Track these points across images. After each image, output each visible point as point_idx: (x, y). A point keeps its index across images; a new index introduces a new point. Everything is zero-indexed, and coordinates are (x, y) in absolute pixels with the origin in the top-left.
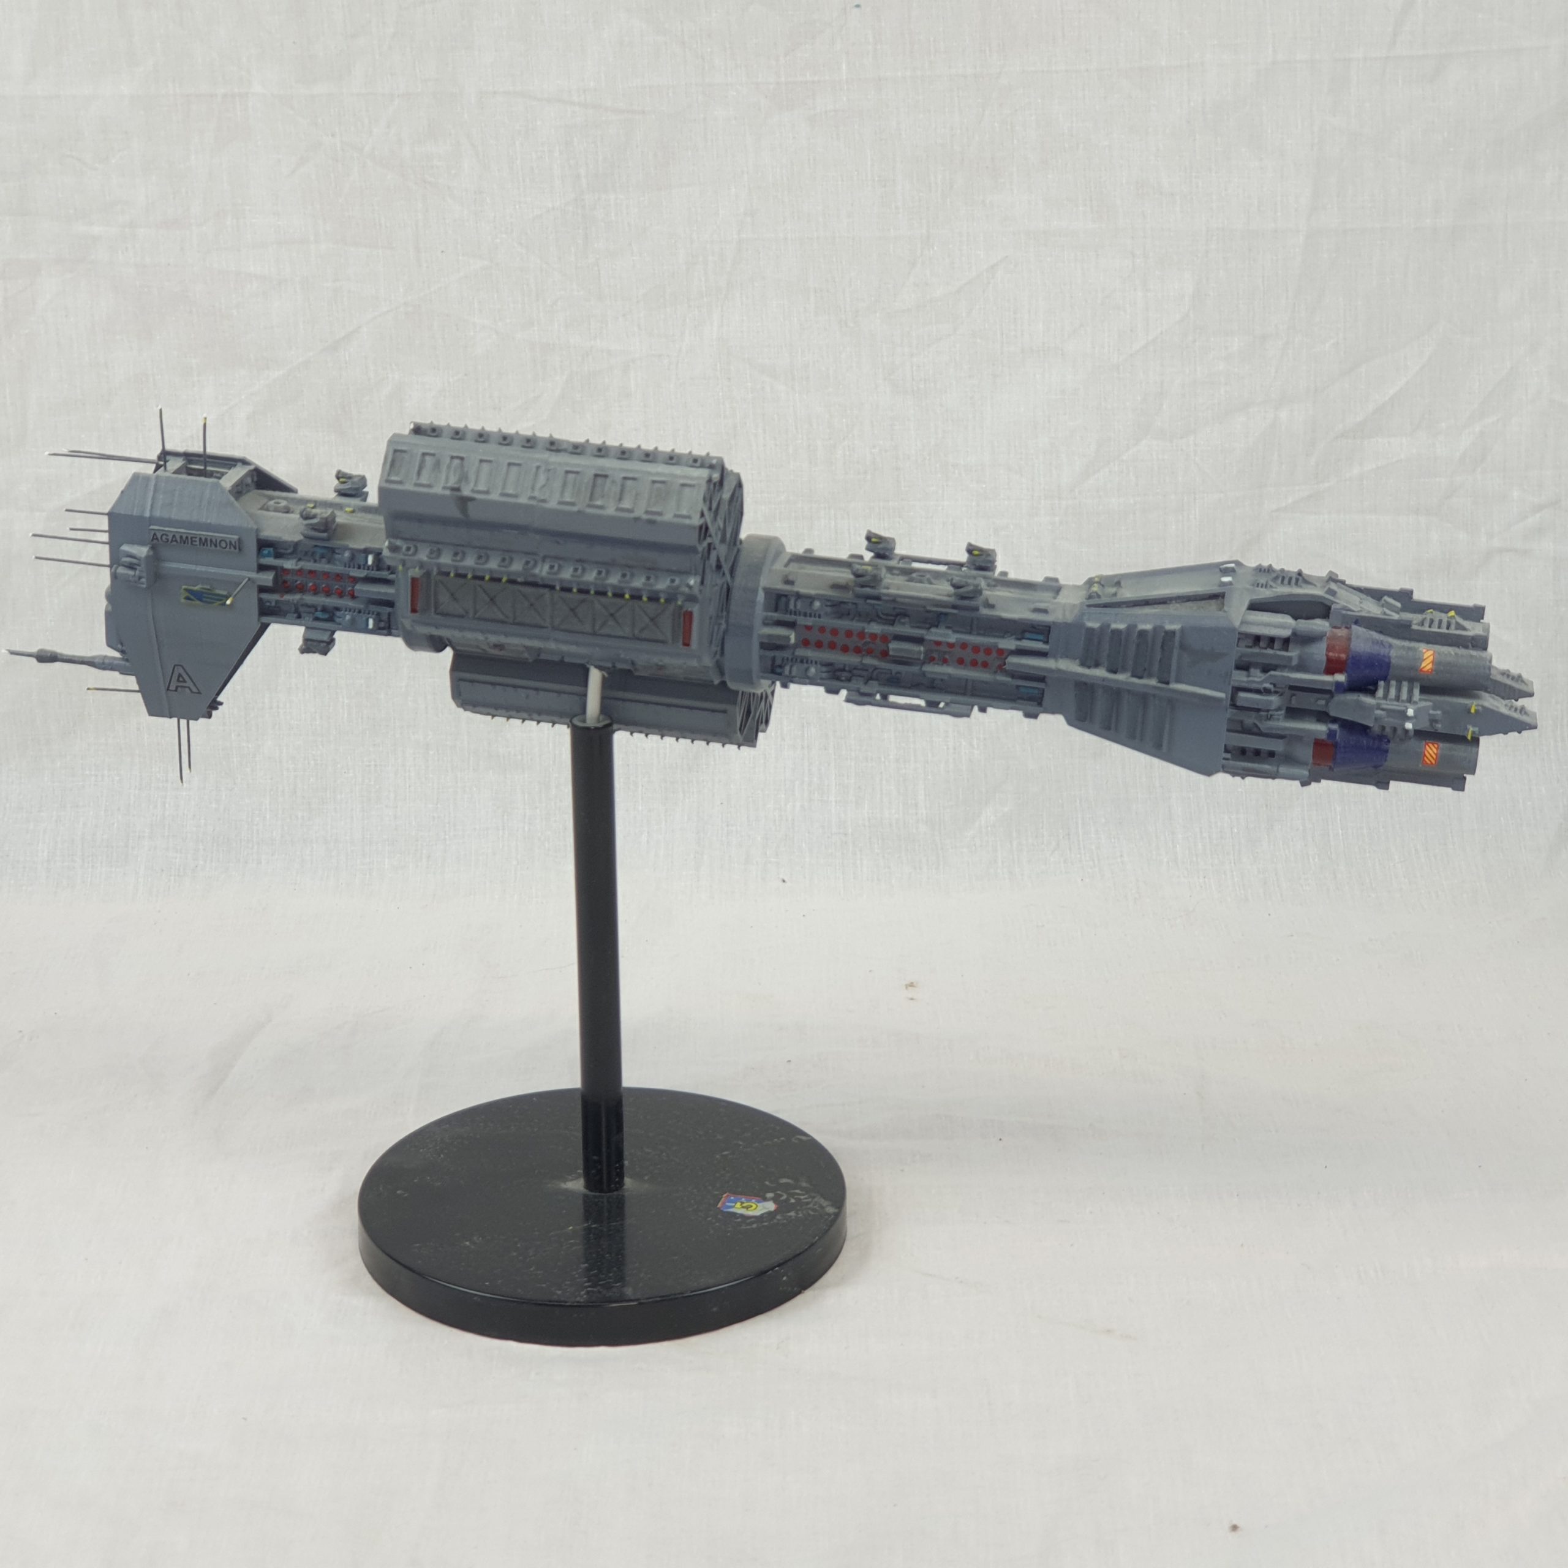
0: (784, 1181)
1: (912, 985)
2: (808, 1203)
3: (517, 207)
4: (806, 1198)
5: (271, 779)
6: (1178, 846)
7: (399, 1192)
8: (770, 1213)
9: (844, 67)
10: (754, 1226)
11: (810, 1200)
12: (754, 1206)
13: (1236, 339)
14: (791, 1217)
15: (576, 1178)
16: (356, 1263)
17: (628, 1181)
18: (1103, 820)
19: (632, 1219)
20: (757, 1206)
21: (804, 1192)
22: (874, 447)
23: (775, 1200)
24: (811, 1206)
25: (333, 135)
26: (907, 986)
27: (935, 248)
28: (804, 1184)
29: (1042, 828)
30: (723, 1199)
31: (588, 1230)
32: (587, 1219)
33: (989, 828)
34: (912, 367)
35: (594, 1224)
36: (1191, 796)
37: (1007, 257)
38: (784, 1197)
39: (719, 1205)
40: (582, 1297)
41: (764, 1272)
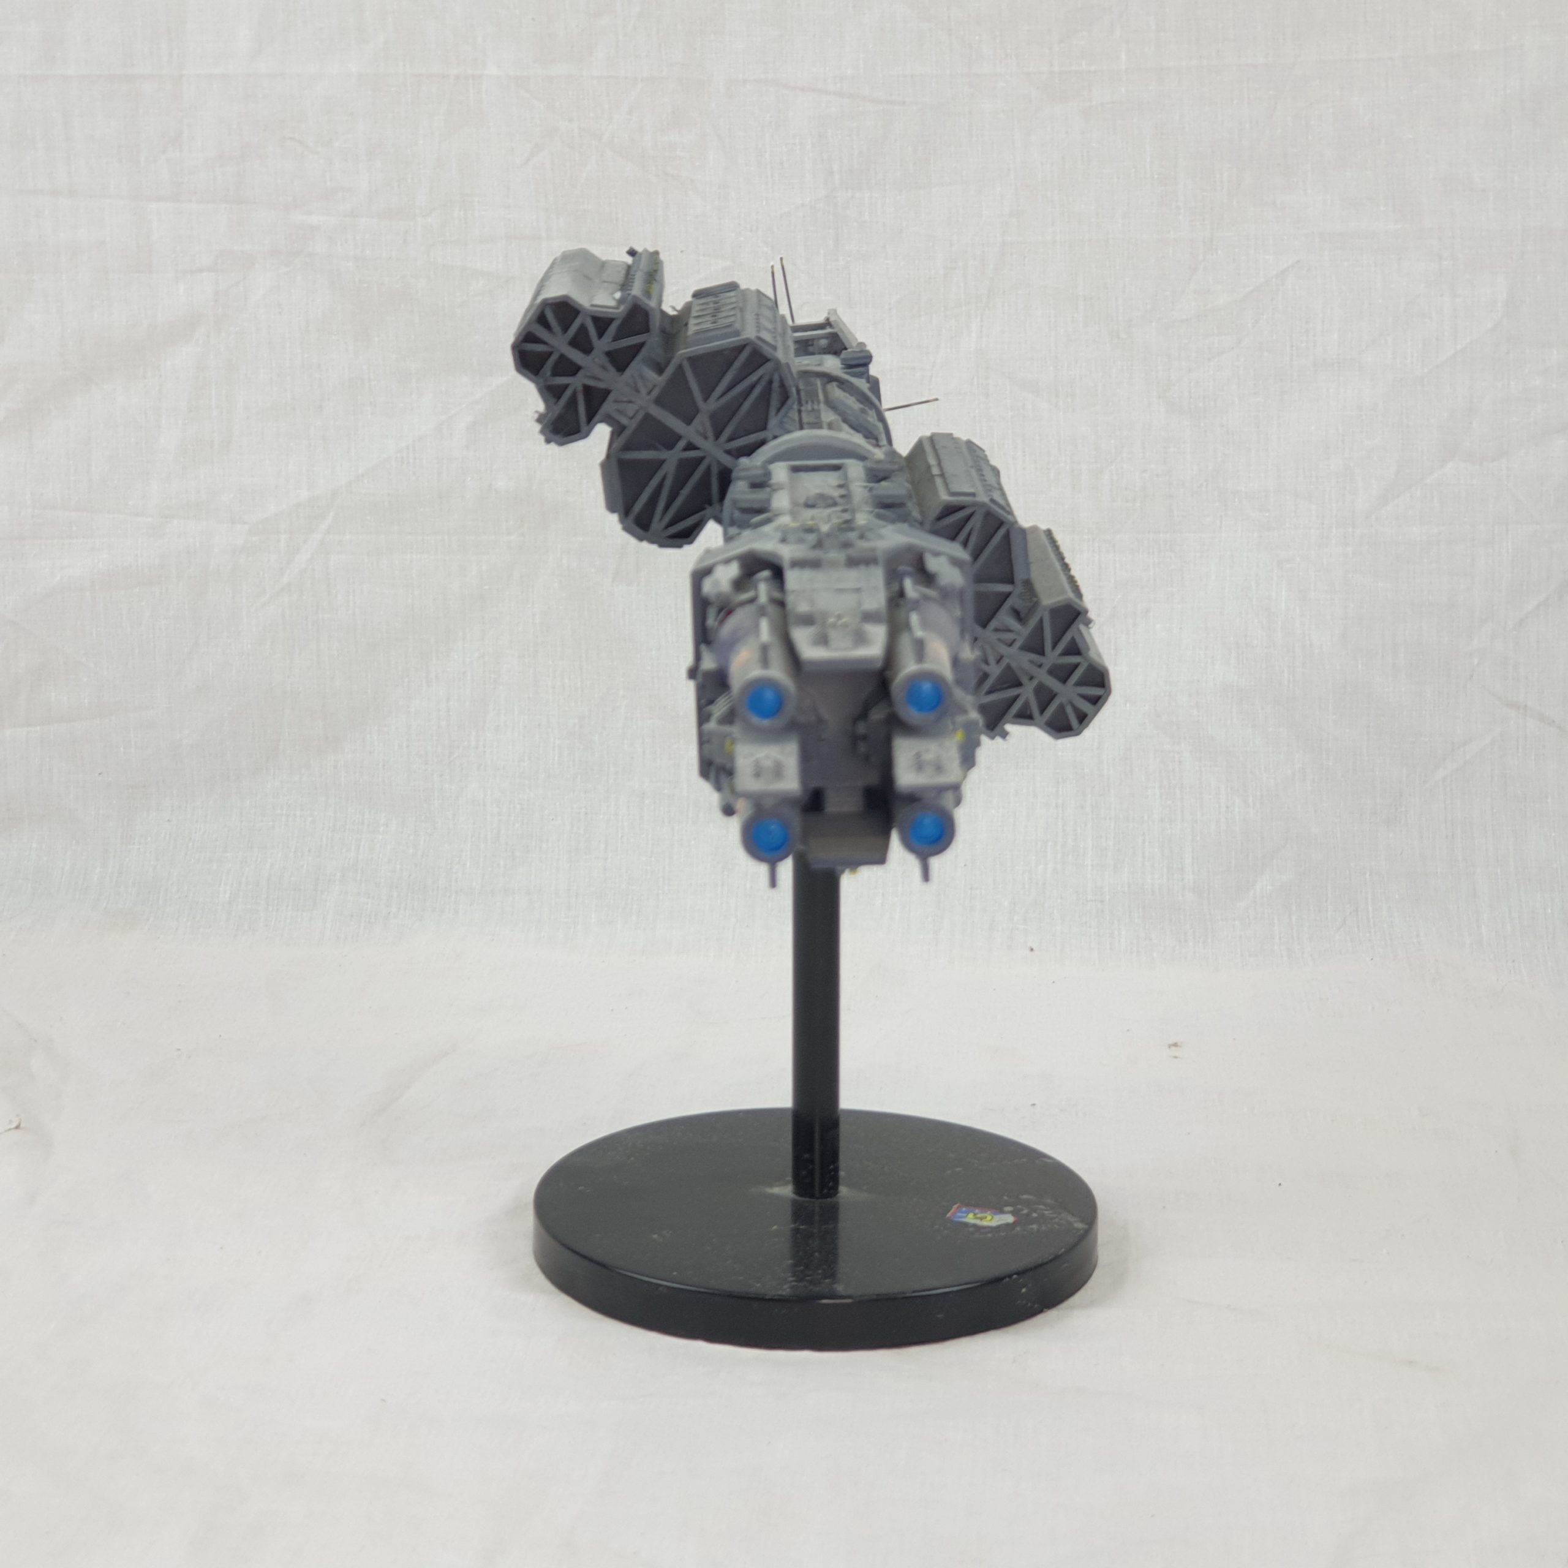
0: (1025, 1197)
1: (1175, 1045)
2: (1052, 1219)
3: (764, 203)
4: (1051, 1214)
5: (474, 824)
6: (1483, 927)
7: (581, 1188)
8: (1007, 1225)
9: (1123, 56)
10: (990, 1235)
11: (1055, 1215)
12: (989, 1218)
13: (1555, 352)
14: (1032, 1229)
15: (786, 1183)
16: (529, 1264)
17: (843, 1190)
18: (1397, 897)
19: (846, 1224)
20: (993, 1217)
21: (1048, 1208)
22: (1145, 471)
23: (1013, 1213)
24: (1057, 1220)
25: (570, 120)
26: (1170, 1046)
27: (1219, 252)
28: (1049, 1201)
29: (1326, 901)
30: (953, 1210)
31: (796, 1231)
32: (795, 1222)
33: (1265, 899)
34: (1190, 383)
35: (803, 1225)
36: (1499, 871)
37: (1299, 261)
38: (1025, 1211)
39: (948, 1215)
40: (786, 1290)
41: (999, 1279)
